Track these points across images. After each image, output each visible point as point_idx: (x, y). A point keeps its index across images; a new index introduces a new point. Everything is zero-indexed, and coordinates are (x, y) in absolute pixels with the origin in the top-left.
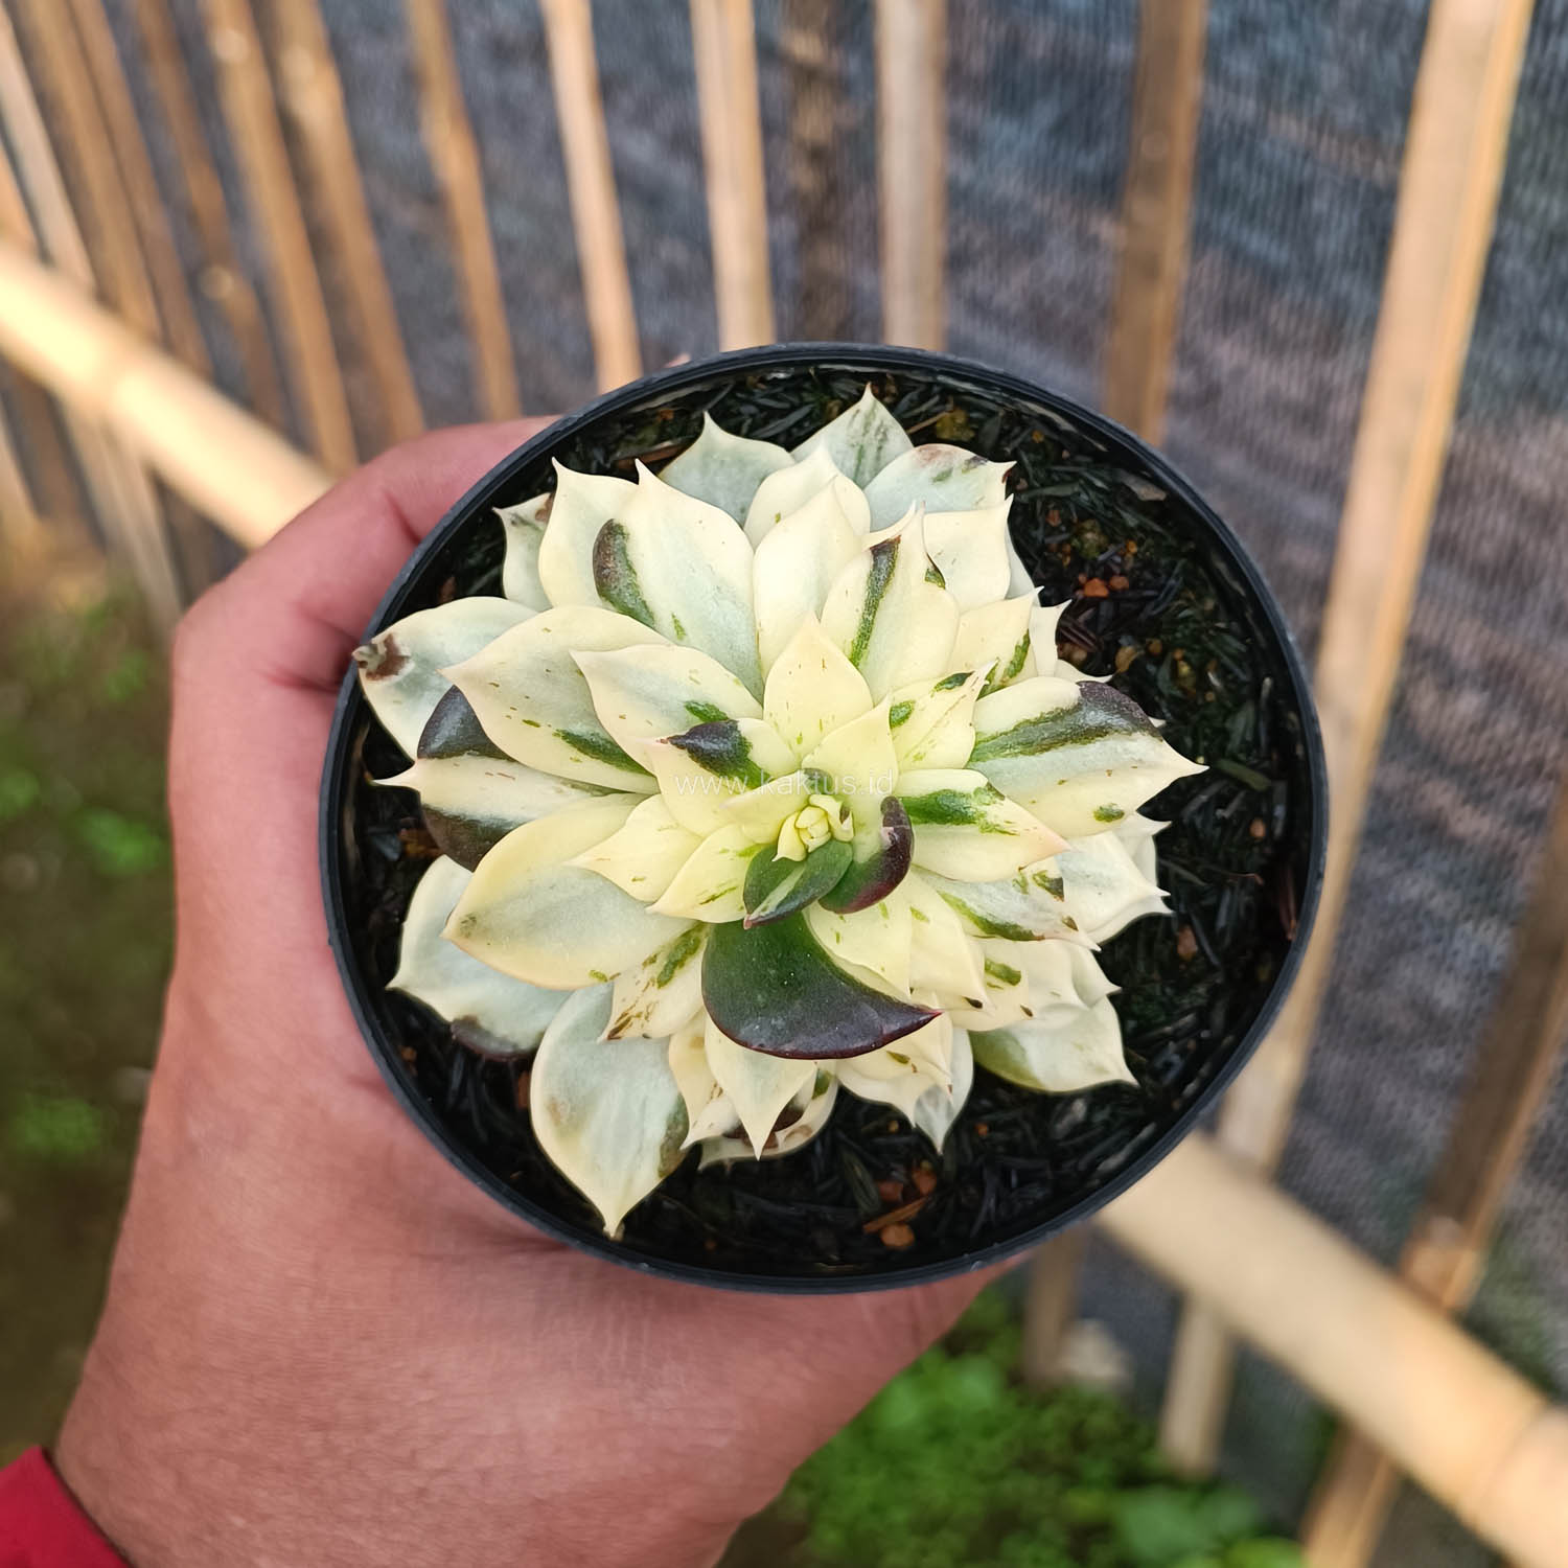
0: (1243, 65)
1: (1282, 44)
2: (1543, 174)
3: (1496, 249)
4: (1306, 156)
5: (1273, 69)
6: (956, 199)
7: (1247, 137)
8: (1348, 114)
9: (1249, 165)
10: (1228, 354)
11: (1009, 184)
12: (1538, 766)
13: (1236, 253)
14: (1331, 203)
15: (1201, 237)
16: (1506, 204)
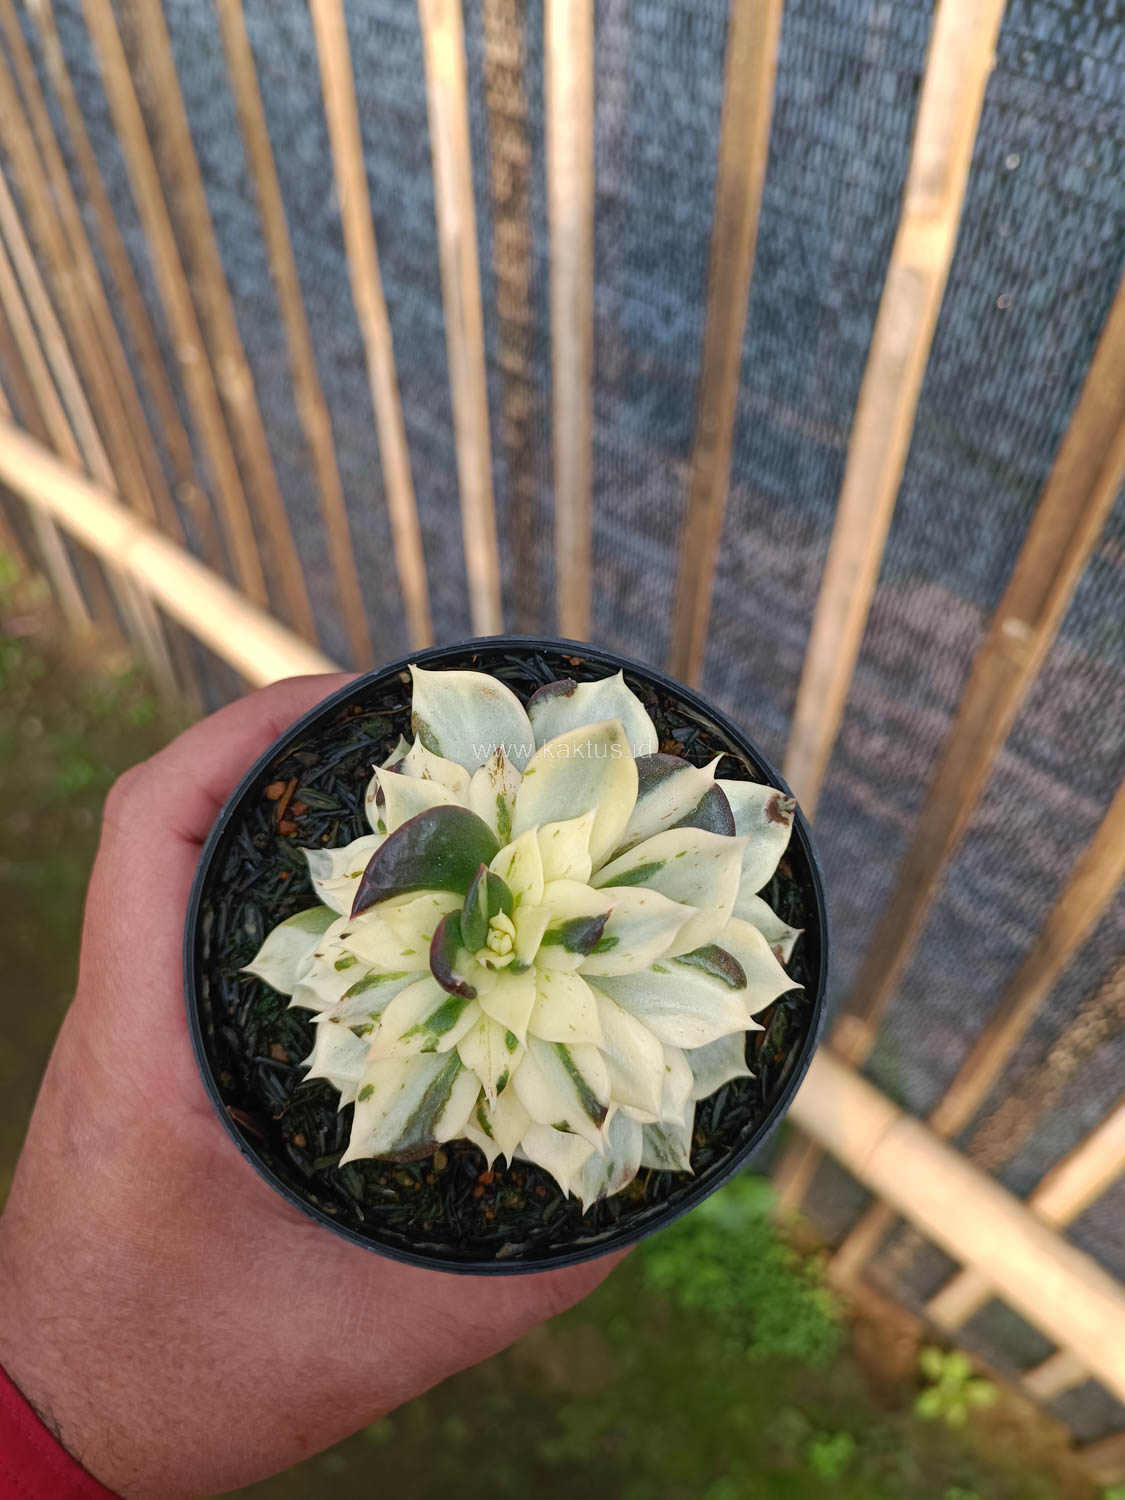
0: (762, 377)
1: (785, 366)
2: (932, 444)
3: (903, 488)
4: (796, 431)
5: (779, 379)
6: (598, 452)
7: (763, 419)
8: (822, 407)
9: (764, 435)
10: (750, 544)
11: (629, 444)
12: (913, 780)
13: (754, 486)
14: (810, 459)
15: (736, 477)
16: (910, 462)
